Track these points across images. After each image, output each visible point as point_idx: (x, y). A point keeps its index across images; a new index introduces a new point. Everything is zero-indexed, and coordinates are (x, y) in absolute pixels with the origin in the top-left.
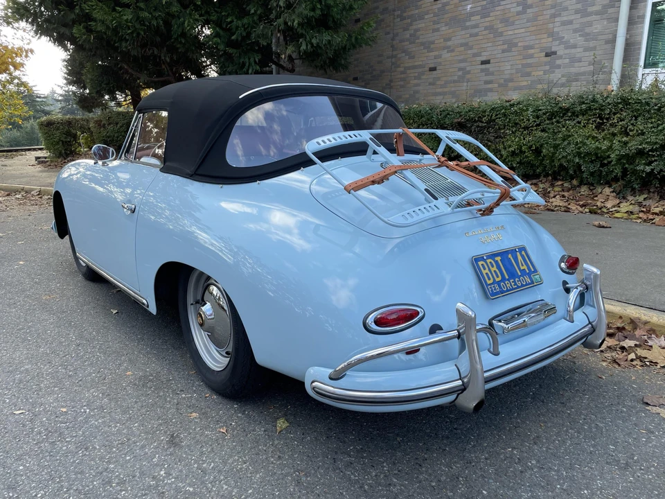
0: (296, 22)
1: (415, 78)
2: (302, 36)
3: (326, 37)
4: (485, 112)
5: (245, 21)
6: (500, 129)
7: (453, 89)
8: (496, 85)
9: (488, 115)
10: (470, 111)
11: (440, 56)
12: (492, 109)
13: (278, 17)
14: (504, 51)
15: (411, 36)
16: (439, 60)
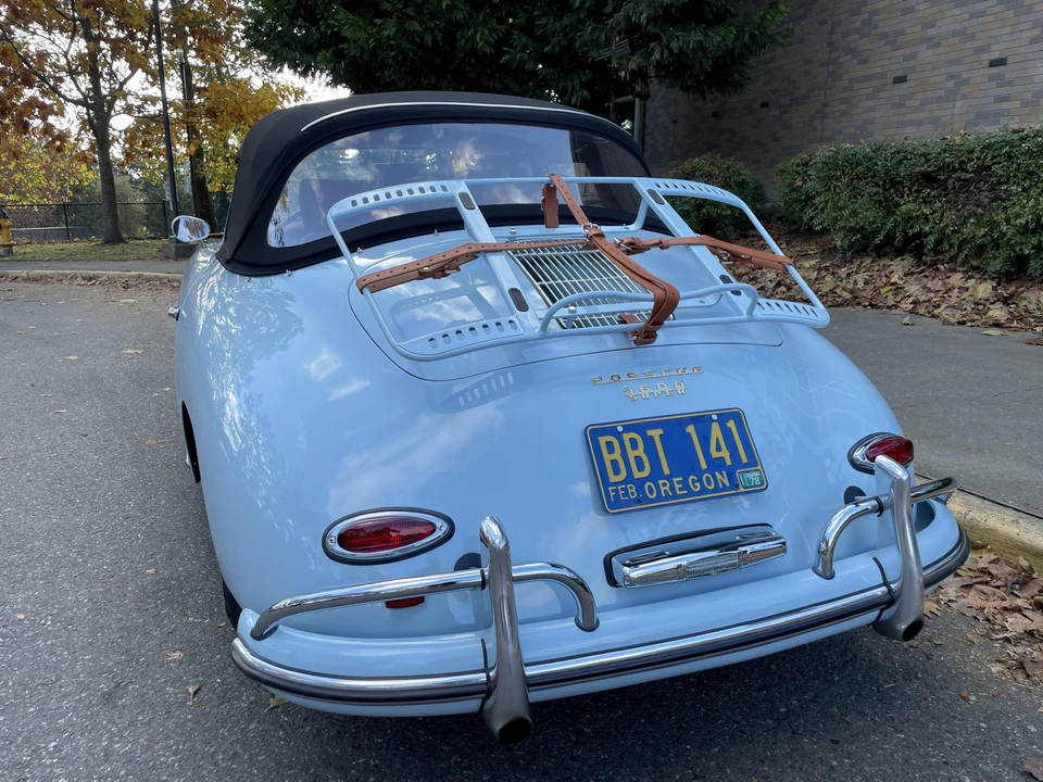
0: (644, 16)
1: (869, 97)
2: (656, 38)
3: (696, 36)
4: (972, 152)
5: (566, 21)
6: (1000, 183)
7: (936, 114)
8: (1018, 104)
9: (978, 158)
10: (945, 151)
11: (912, 57)
12: (985, 147)
13: (616, 10)
14: (1033, 41)
15: (863, 24)
16: (912, 63)
